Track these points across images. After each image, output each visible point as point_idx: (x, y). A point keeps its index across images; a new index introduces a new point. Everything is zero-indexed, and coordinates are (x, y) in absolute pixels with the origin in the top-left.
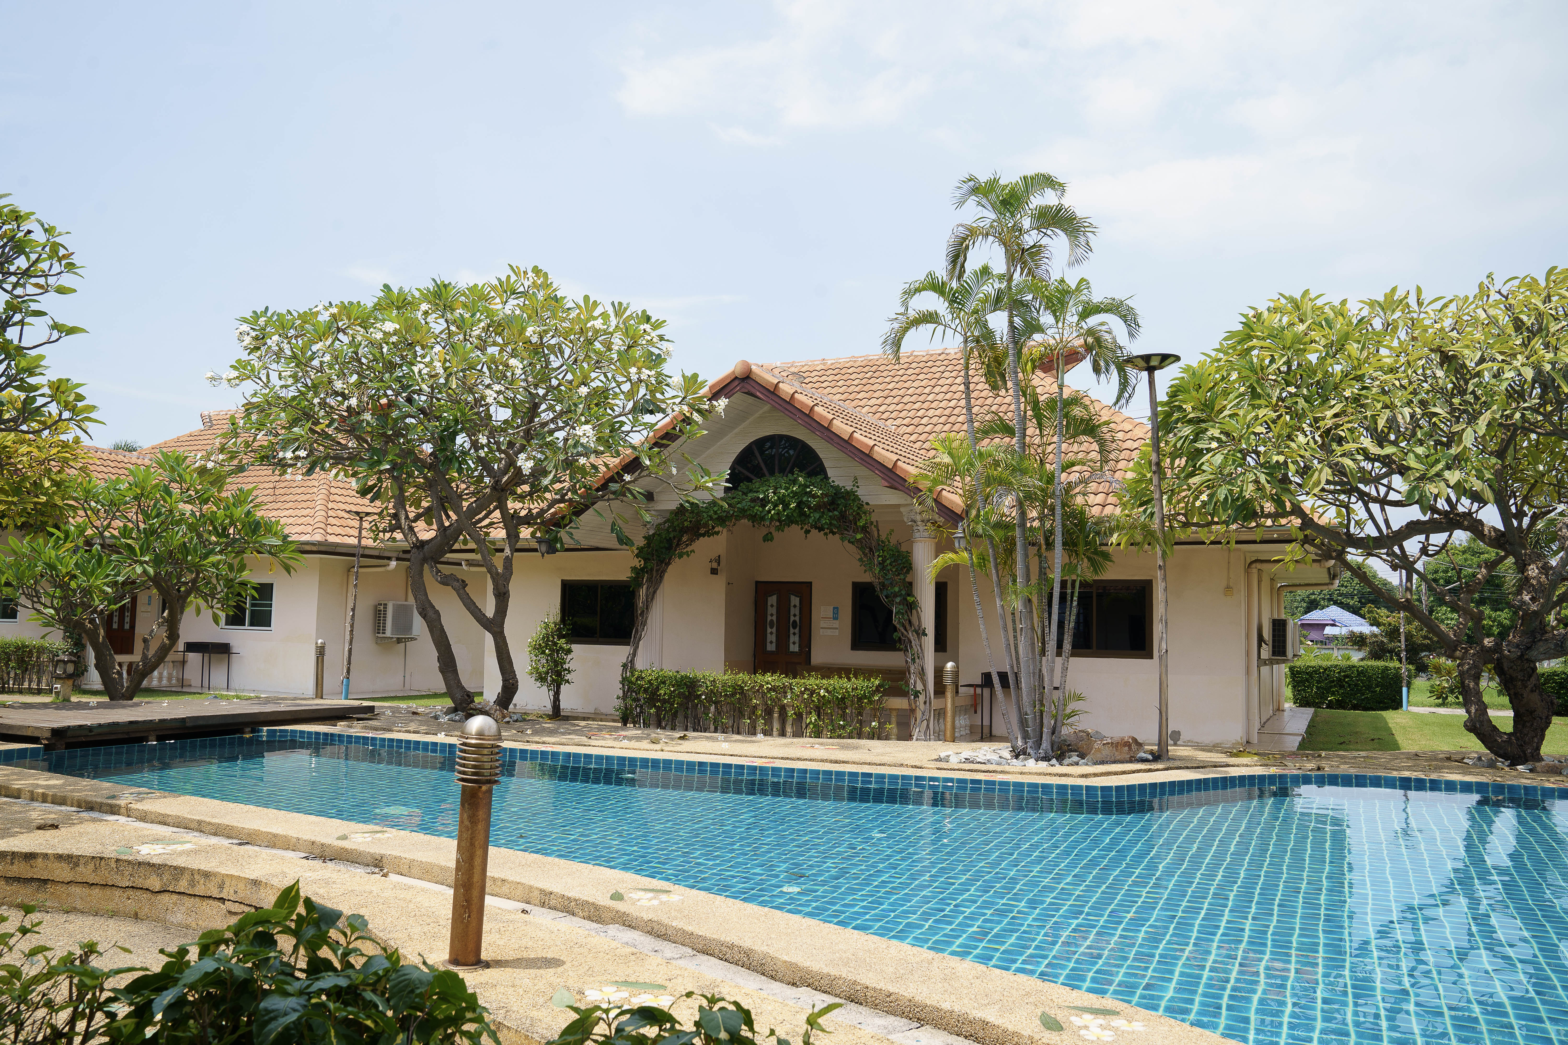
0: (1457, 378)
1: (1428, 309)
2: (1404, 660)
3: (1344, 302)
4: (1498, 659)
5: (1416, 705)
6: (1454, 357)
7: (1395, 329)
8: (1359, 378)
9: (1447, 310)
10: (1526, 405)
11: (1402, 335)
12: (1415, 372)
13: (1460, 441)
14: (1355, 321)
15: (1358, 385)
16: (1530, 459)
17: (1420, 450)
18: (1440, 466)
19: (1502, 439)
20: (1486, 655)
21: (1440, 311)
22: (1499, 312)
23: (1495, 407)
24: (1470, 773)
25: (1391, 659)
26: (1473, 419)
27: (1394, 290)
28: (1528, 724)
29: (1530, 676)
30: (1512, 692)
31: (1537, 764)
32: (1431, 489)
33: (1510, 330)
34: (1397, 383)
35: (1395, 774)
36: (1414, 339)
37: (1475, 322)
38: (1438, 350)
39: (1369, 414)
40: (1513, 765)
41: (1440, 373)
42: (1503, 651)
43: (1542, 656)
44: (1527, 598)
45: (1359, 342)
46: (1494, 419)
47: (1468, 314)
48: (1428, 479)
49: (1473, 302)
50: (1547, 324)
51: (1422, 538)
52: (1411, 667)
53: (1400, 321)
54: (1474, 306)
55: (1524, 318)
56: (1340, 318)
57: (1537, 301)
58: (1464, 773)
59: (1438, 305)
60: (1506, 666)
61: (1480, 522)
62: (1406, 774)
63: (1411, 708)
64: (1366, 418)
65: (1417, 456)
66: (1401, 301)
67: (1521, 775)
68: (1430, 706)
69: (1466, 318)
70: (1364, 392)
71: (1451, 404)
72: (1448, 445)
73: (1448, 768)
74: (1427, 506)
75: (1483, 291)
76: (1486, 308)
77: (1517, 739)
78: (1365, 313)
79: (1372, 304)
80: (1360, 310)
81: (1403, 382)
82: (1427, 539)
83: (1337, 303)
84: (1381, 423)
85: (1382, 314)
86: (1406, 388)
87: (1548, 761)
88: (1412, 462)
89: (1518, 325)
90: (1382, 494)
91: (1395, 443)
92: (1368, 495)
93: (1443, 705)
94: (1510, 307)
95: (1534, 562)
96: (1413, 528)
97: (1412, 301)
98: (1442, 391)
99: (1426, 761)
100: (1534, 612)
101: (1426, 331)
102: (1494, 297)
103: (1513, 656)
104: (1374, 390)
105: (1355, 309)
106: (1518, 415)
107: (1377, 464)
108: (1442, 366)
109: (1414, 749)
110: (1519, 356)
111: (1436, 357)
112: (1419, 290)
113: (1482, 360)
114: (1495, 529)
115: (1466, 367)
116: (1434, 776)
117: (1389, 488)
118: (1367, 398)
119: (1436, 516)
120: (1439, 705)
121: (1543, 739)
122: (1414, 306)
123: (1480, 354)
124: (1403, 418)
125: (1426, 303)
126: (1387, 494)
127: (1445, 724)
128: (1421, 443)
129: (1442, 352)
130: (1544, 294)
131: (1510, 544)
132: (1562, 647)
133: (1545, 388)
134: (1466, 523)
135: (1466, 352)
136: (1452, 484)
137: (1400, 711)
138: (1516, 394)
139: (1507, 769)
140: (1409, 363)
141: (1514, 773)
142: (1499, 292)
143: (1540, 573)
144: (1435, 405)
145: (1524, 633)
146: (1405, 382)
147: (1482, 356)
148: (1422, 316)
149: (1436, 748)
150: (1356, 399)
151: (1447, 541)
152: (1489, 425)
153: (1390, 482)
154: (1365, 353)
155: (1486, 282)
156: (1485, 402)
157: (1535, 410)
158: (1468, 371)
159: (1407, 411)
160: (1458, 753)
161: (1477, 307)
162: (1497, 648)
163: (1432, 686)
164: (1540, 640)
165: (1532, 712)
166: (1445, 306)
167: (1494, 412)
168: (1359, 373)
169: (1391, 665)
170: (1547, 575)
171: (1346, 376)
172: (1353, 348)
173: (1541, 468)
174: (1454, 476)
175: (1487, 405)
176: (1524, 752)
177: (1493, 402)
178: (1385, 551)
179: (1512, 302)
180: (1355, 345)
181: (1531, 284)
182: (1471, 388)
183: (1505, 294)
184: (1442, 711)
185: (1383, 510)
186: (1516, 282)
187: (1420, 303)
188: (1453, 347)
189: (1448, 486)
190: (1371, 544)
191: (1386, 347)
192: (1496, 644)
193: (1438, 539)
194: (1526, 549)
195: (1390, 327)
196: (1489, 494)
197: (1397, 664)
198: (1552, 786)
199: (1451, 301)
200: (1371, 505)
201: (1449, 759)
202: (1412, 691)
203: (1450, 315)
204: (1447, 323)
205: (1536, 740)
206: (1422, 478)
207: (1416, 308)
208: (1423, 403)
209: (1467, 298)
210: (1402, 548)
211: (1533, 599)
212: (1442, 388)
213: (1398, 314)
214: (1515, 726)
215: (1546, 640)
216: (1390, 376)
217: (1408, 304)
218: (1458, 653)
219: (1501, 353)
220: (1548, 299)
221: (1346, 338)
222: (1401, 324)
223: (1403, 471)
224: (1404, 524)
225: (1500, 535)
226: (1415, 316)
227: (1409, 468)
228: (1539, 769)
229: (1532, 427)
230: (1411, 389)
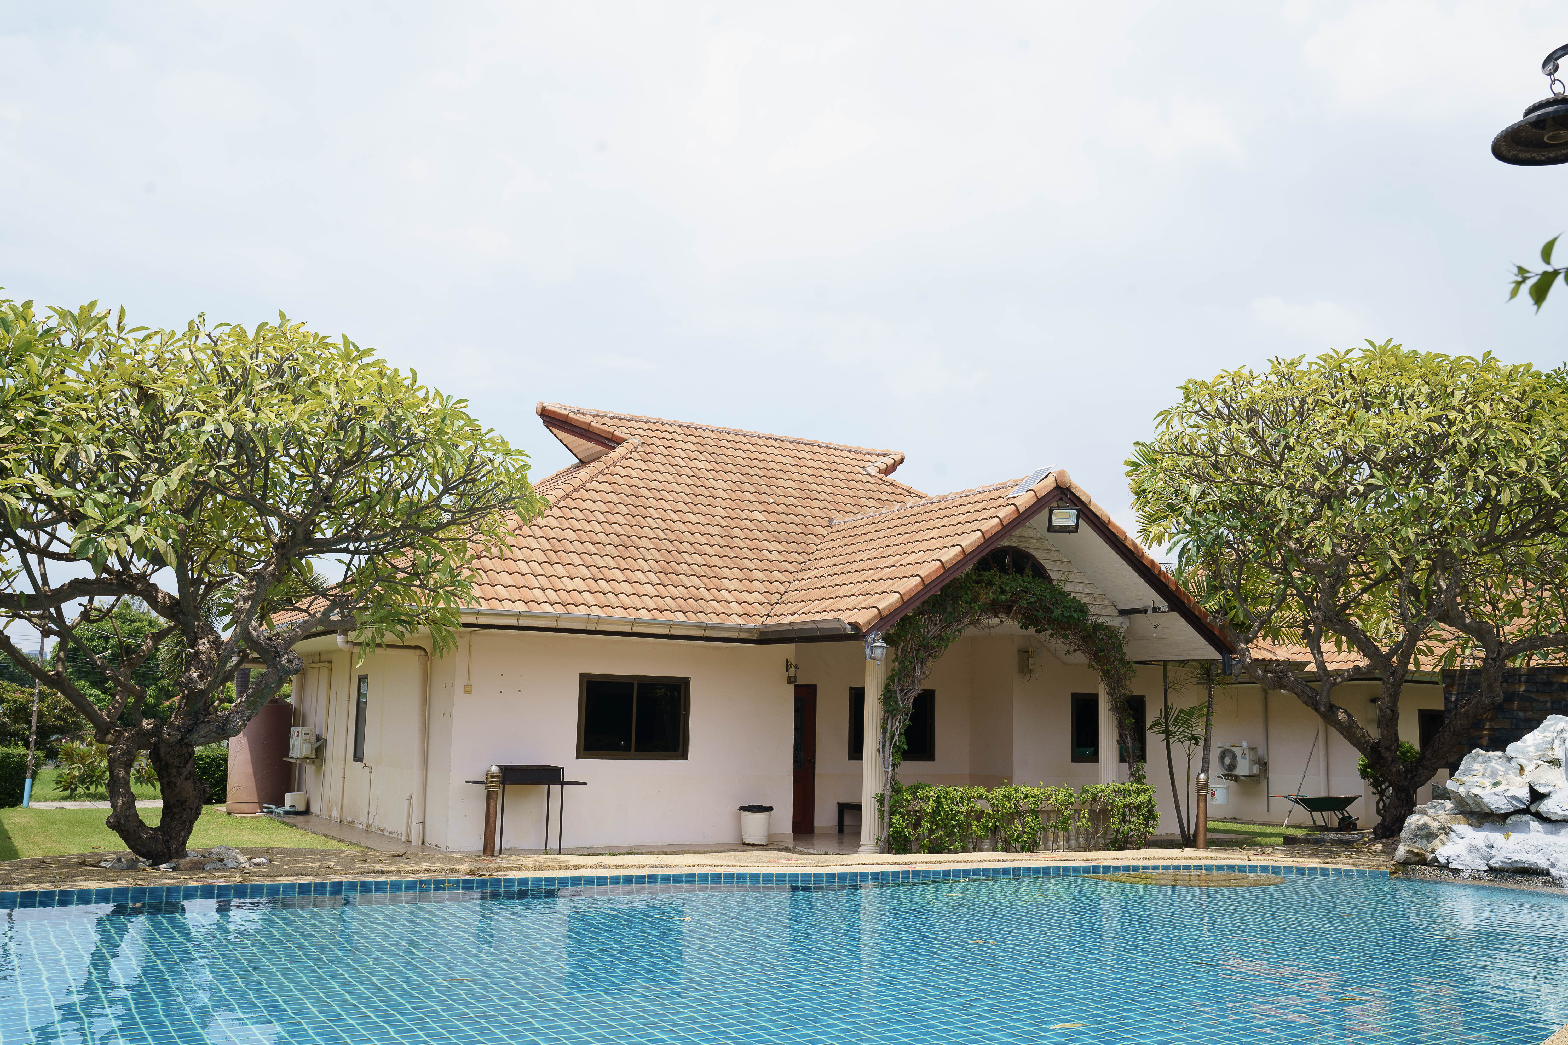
0: (152, 421)
1: (129, 337)
2: (32, 745)
3: (28, 304)
4: (155, 744)
5: (38, 800)
6: (154, 396)
7: (88, 350)
8: (36, 400)
9: (148, 342)
10: (221, 463)
11: (96, 360)
12: (106, 405)
13: (149, 492)
14: (40, 330)
15: (32, 407)
16: (215, 523)
17: (101, 497)
18: (123, 518)
19: (189, 497)
20: (142, 739)
21: (143, 341)
22: (205, 357)
23: (190, 461)
24: (109, 879)
25: (16, 744)
26: (164, 470)
27: (93, 304)
28: (177, 817)
29: (186, 762)
30: (165, 781)
31: (182, 861)
32: (107, 543)
33: (214, 379)
34: (84, 414)
35: (17, 889)
36: (109, 366)
37: (178, 361)
38: (137, 385)
39: (44, 445)
40: (155, 864)
41: (135, 412)
42: (161, 733)
43: (202, 740)
44: (195, 675)
45: (42, 357)
46: (188, 474)
47: (171, 352)
48: (107, 532)
49: (180, 340)
50: (252, 381)
51: (84, 600)
52: (39, 753)
53: (94, 341)
54: (181, 343)
55: (230, 369)
56: (22, 322)
57: (245, 354)
58: (101, 880)
59: (141, 335)
60: (163, 751)
61: (155, 587)
62: (31, 887)
63: (35, 805)
64: (39, 448)
65: (96, 503)
66: (100, 319)
67: (164, 876)
68: (54, 800)
69: (168, 355)
70: (42, 418)
71: (142, 450)
72: (132, 496)
73: (82, 874)
74: (99, 564)
75: (193, 331)
76: (194, 350)
77: (164, 834)
78: (53, 323)
79: (64, 314)
80: (48, 318)
81: (91, 414)
82: (91, 601)
83: (18, 303)
84: (59, 459)
85: (74, 328)
86: (93, 423)
87: (191, 856)
88: (91, 510)
89: (223, 375)
90: (43, 543)
91: (71, 485)
92: (27, 543)
93: (70, 797)
94: (217, 354)
95: (205, 636)
96: (77, 587)
97: (112, 322)
98: (134, 432)
99: (56, 868)
100: (201, 691)
101: (124, 360)
102: (203, 340)
103: (173, 740)
104: (55, 418)
105: (42, 317)
106: (212, 473)
107: (41, 506)
108: (138, 404)
109: (38, 855)
110: (221, 410)
111: (132, 394)
112: (122, 312)
113: (183, 406)
114: (171, 597)
115: (164, 411)
116: (65, 887)
117: (53, 536)
118: (44, 425)
119: (104, 575)
120: (64, 799)
121: (190, 832)
122: (114, 329)
123: (181, 399)
124: (87, 457)
125: (127, 329)
126: (49, 543)
127: (77, 821)
128: (101, 489)
129: (141, 388)
130: (252, 348)
131: (184, 614)
132: (223, 729)
133: (241, 448)
134: (139, 586)
135: (166, 393)
136: (133, 541)
137: (18, 808)
138: (212, 451)
139: (149, 869)
140: (100, 394)
141: (157, 874)
142: (209, 335)
143: (211, 648)
144: (124, 447)
145: (187, 714)
146: (93, 414)
147: (184, 401)
148: (121, 342)
149: (66, 852)
150: (29, 424)
151: (113, 606)
152: (182, 479)
153: (54, 530)
154: (48, 372)
155: (197, 321)
156: (179, 454)
157: (228, 469)
158: (165, 415)
159: (92, 449)
160: (94, 855)
161: (184, 346)
162: (156, 731)
163: (60, 776)
164: (203, 722)
165: (182, 803)
166: (149, 337)
167: (189, 466)
168: (38, 393)
169: (15, 751)
170: (217, 650)
171: (20, 395)
172: (34, 361)
173: (225, 533)
174: (136, 533)
175: (181, 458)
176: (169, 848)
177: (190, 454)
178: (38, 612)
179: (222, 349)
180: (37, 360)
181: (239, 334)
182: (167, 434)
183: (215, 339)
184: (68, 805)
185: (41, 562)
186: (227, 329)
187: (120, 328)
188: (153, 386)
189: (129, 543)
190: (23, 603)
191: (73, 368)
192: (156, 726)
193: (103, 602)
194: (199, 620)
195: (81, 347)
196: (172, 557)
197: (22, 750)
198: (195, 884)
199: (156, 333)
200: (29, 556)
201: (82, 864)
202: (36, 782)
203: (153, 348)
204: (149, 357)
205: (183, 834)
206: (99, 530)
207: (116, 332)
208: (110, 443)
209: (173, 334)
210: (59, 611)
211: (201, 677)
212: (135, 429)
213: (92, 334)
214: (163, 820)
215: (209, 722)
216: (76, 404)
217: (106, 327)
218: (109, 737)
219: (205, 403)
220: (255, 355)
221: (27, 347)
222: (96, 346)
223: (76, 519)
224: (67, 581)
225: (175, 603)
226: (113, 340)
227: (84, 517)
228: (182, 867)
229: (222, 488)
230: (100, 423)
